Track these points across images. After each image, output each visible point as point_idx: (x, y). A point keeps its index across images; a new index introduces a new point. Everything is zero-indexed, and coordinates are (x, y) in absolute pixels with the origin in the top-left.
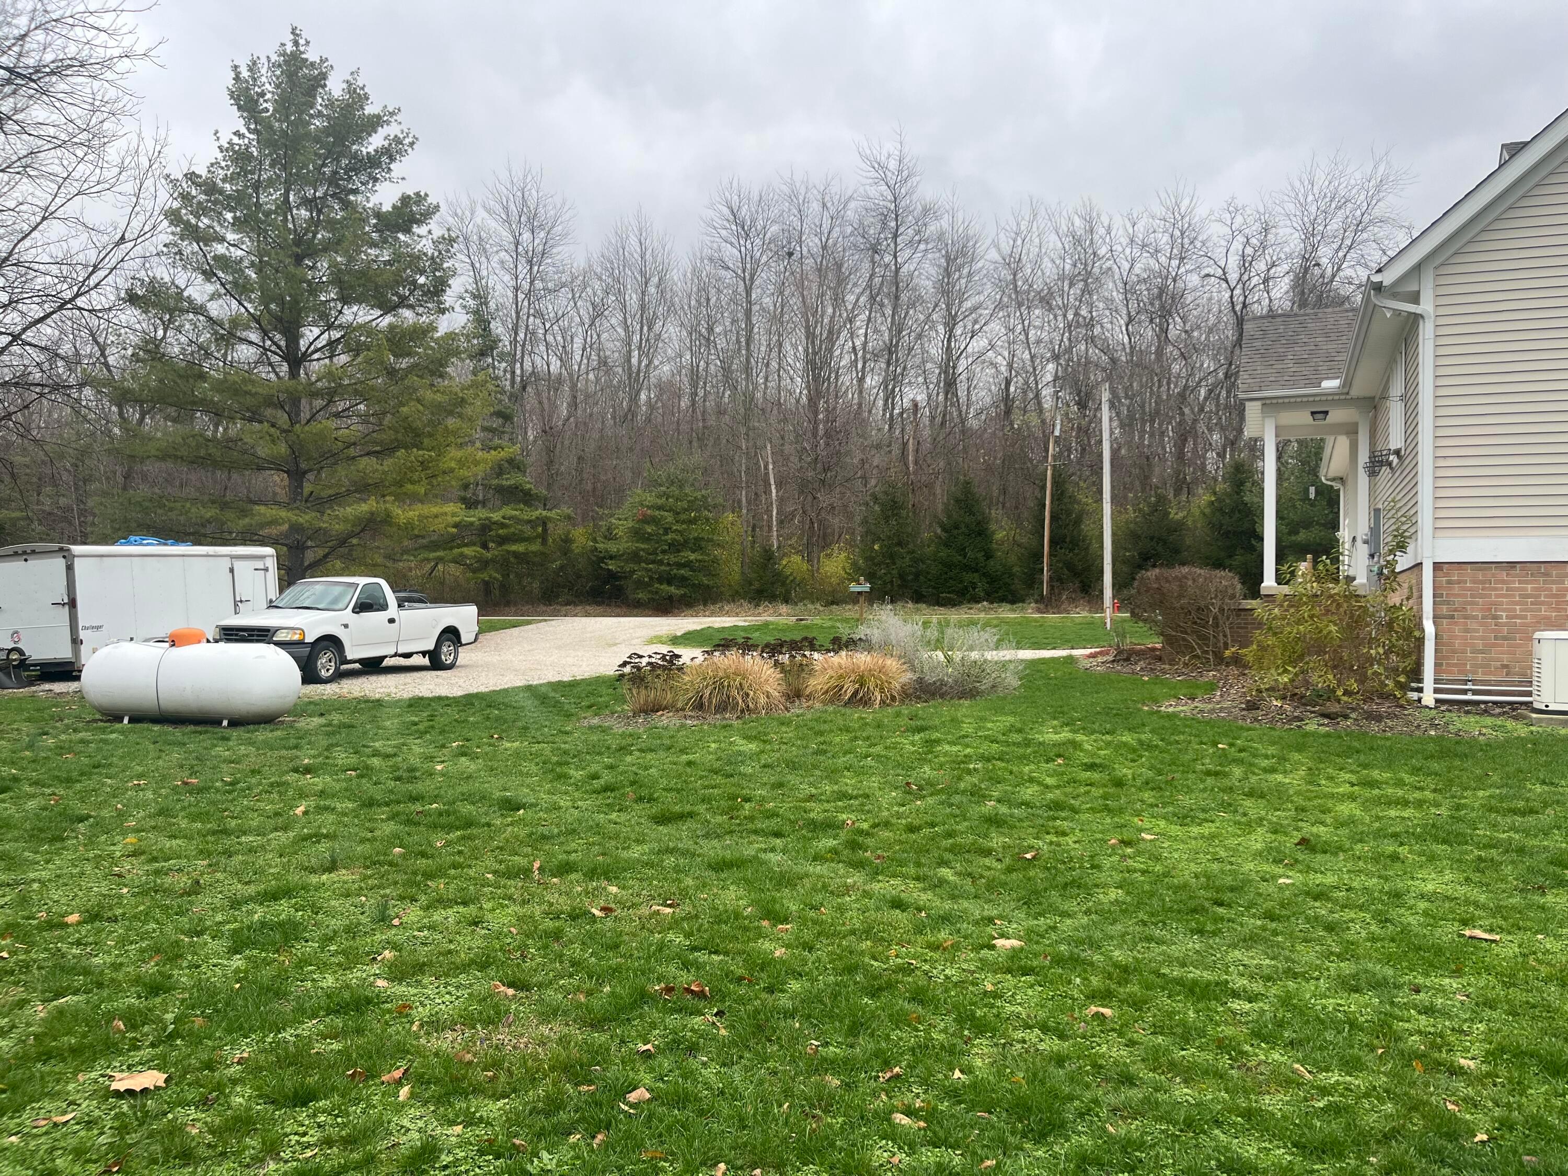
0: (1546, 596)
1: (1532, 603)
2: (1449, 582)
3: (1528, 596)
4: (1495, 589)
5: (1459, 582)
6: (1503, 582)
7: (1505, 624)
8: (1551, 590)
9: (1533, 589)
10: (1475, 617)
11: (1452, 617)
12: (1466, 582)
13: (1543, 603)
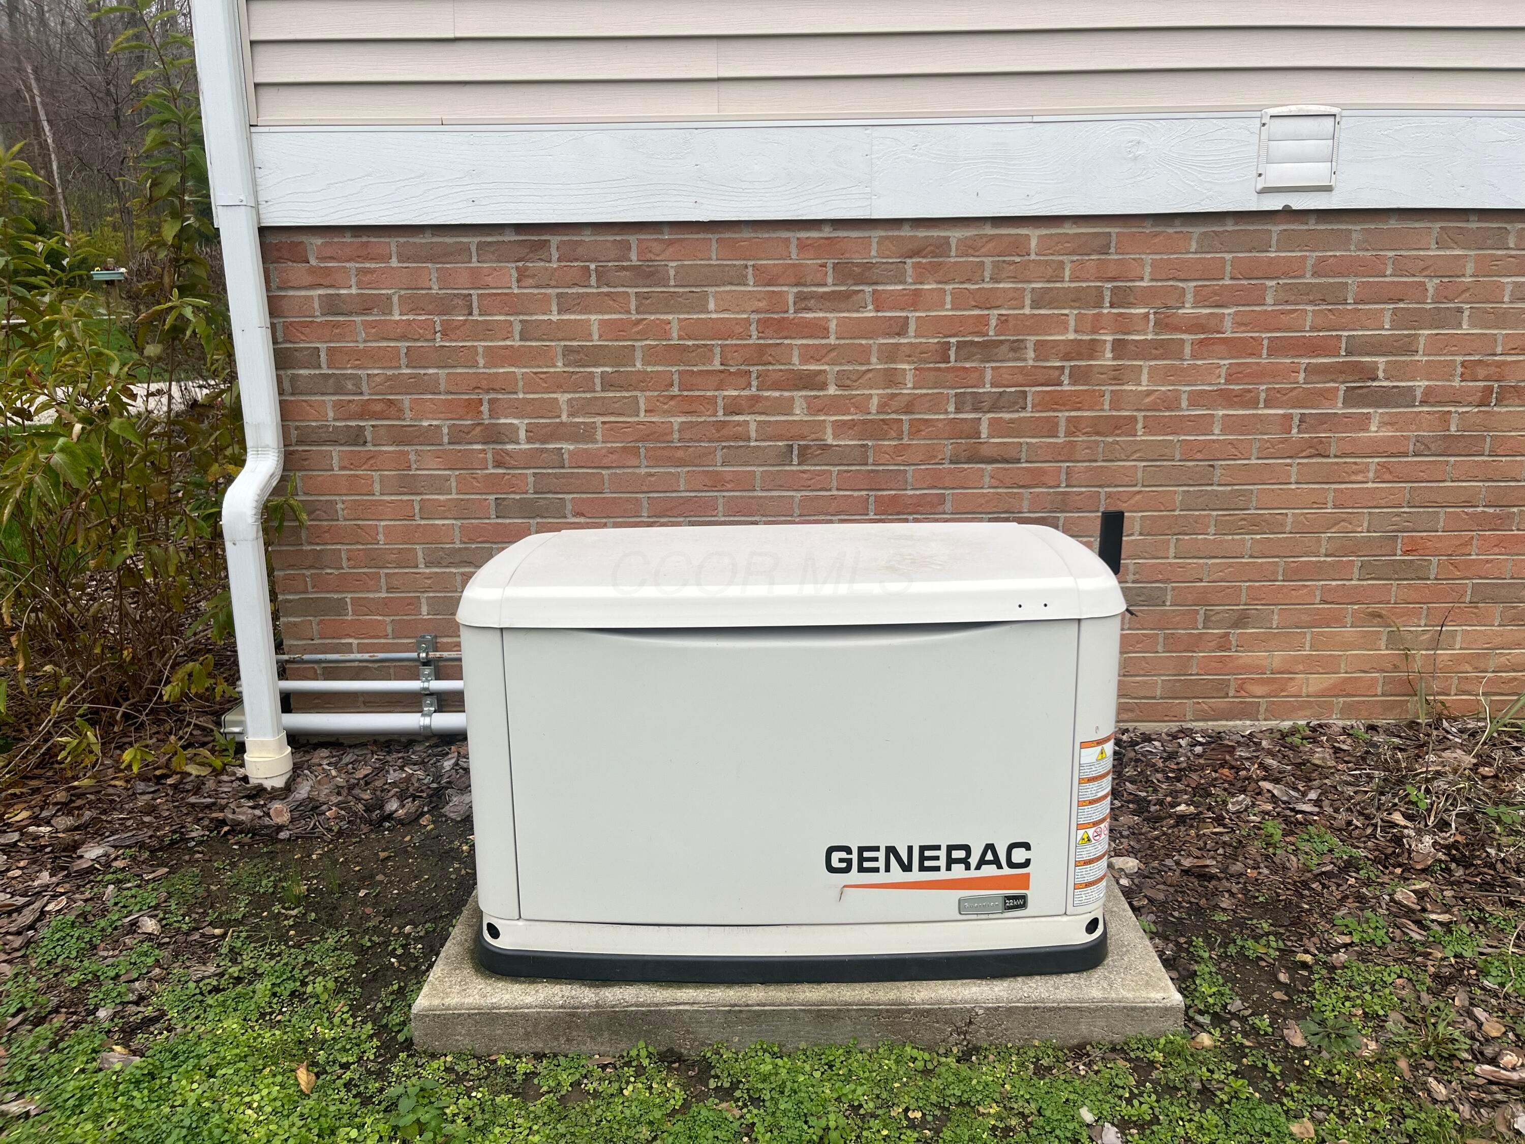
0: (651, 355)
1: (608, 384)
2: (332, 306)
3: (592, 356)
4: (488, 331)
5: (366, 306)
6: (511, 304)
7: (530, 460)
8: (662, 330)
9: (610, 329)
10: (429, 437)
11: (357, 437)
12: (384, 305)
13: (640, 382)
